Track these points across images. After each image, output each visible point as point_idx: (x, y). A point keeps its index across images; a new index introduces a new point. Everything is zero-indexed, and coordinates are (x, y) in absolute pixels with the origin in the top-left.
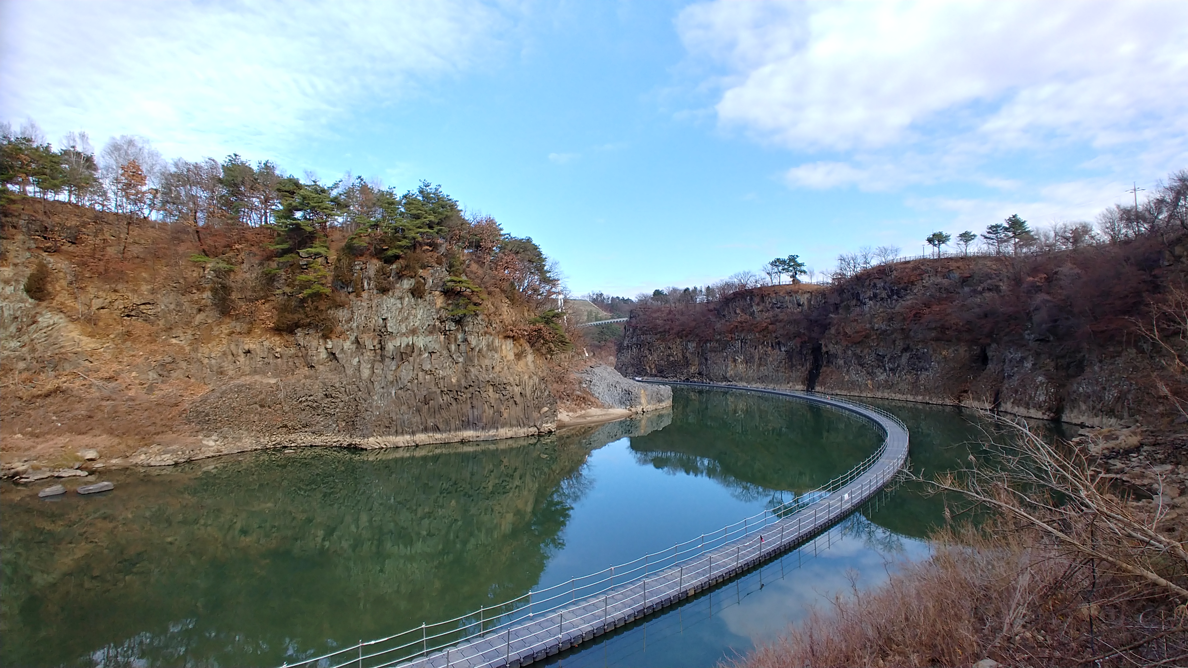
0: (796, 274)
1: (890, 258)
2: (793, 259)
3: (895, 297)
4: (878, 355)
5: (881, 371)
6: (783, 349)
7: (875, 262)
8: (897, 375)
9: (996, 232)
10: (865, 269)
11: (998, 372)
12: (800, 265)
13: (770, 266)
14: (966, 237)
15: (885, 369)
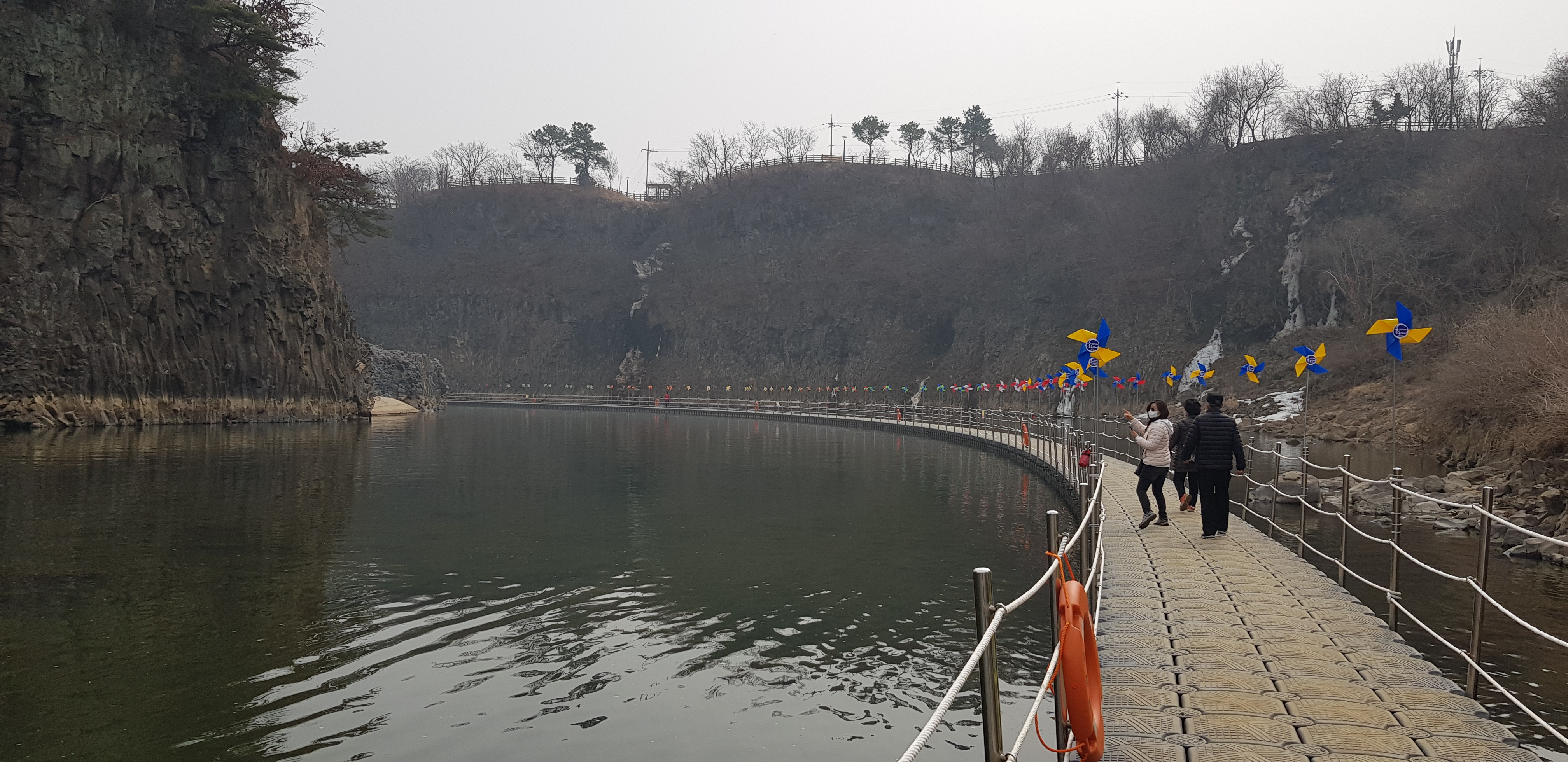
0: (587, 165)
1: (796, 152)
2: (582, 131)
3: (801, 225)
4: (771, 328)
5: (775, 358)
6: (567, 319)
7: (771, 155)
8: (805, 365)
9: (948, 131)
10: (750, 167)
11: (973, 353)
12: (600, 147)
13: (533, 143)
14: (911, 132)
15: (782, 357)
